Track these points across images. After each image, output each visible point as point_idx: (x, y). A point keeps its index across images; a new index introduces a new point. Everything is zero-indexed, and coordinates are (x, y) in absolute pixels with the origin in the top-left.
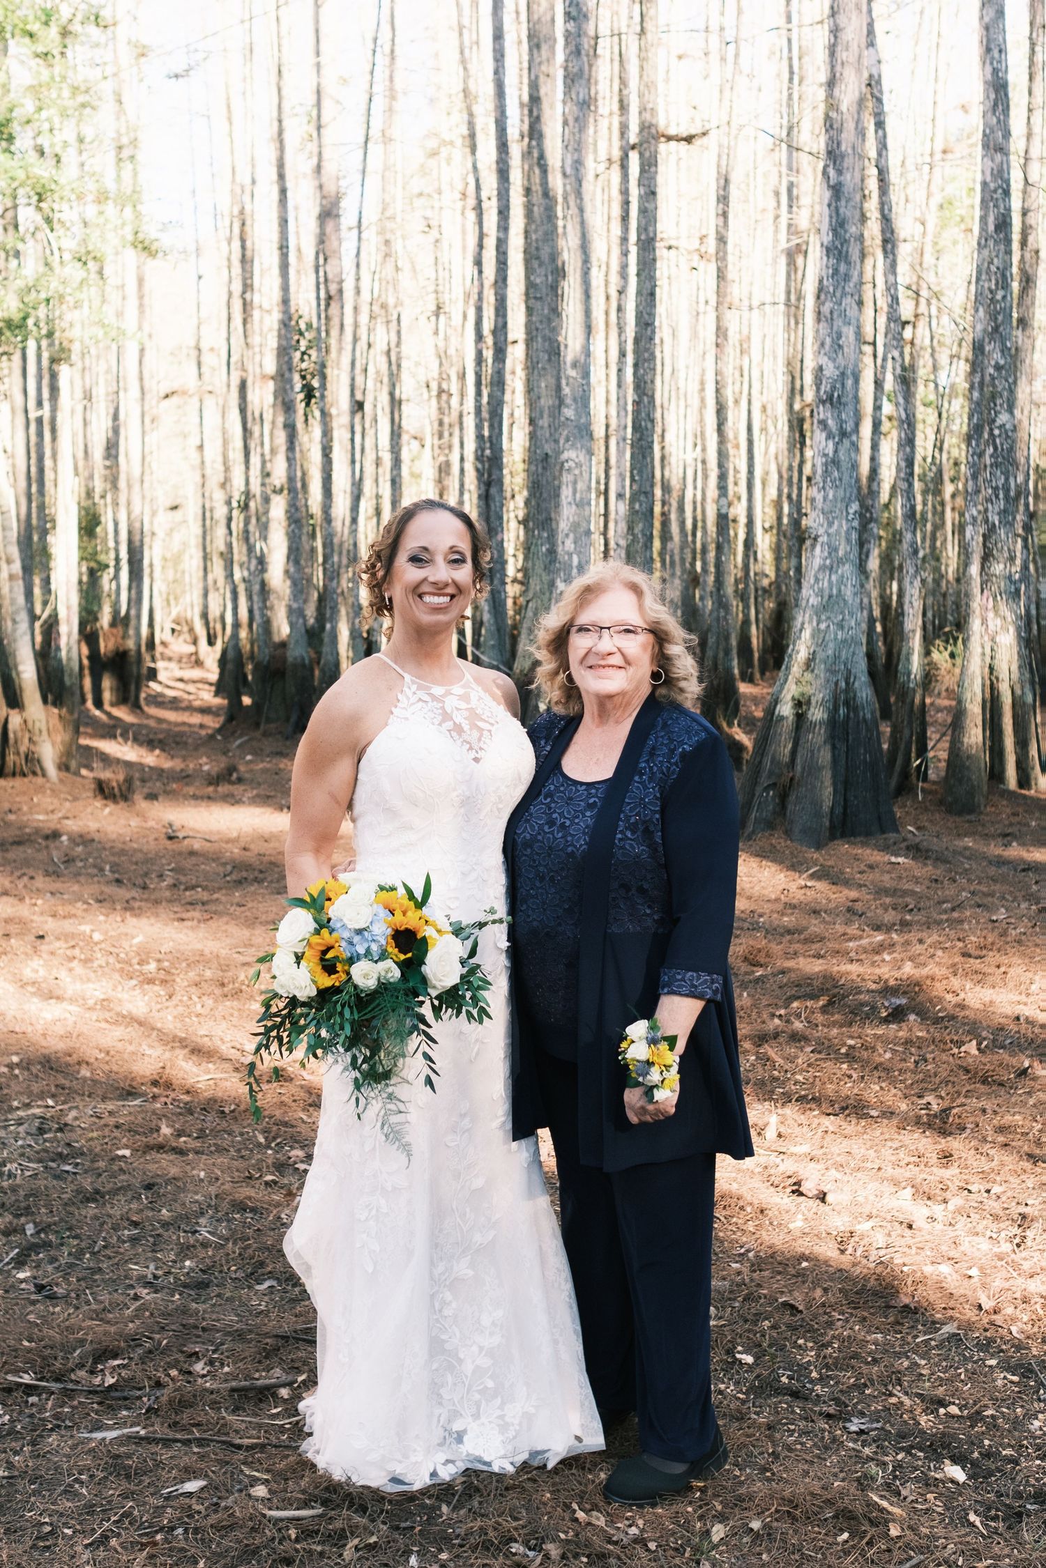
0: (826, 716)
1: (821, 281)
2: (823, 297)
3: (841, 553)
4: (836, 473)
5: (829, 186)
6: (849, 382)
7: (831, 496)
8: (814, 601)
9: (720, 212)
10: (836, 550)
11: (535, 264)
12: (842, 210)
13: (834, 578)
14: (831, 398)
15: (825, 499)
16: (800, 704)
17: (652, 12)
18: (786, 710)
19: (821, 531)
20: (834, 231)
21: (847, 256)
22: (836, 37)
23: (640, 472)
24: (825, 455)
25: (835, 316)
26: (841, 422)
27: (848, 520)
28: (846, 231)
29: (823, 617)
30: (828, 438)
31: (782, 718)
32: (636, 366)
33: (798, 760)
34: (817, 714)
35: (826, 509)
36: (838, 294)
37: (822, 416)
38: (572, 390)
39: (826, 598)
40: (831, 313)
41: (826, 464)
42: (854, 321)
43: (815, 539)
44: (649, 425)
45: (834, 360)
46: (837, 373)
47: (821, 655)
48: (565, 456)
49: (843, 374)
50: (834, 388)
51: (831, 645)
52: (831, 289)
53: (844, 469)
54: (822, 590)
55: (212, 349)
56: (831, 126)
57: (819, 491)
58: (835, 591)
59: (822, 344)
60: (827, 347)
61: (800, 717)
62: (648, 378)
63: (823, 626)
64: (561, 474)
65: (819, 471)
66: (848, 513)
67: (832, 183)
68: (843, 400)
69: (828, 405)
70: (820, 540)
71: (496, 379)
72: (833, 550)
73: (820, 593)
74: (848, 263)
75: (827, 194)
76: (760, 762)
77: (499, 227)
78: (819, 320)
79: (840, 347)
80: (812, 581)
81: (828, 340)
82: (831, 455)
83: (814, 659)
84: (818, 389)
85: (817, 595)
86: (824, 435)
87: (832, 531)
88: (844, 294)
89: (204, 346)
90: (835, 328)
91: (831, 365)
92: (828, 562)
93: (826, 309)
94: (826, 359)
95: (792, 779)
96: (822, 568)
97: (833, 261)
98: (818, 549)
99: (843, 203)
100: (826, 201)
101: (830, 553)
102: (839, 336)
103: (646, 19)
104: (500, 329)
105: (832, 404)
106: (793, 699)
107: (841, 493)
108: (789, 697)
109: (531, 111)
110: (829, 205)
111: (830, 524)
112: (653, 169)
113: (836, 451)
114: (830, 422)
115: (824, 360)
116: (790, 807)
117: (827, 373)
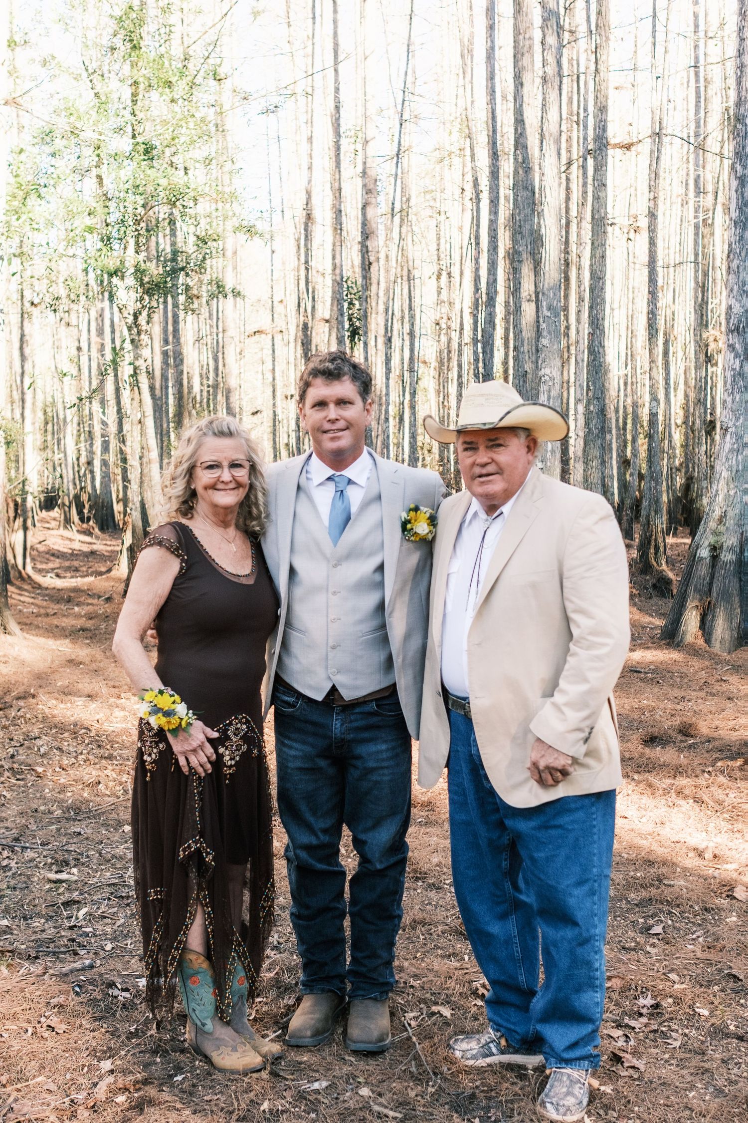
0: (734, 557)
1: (730, 245)
2: (732, 256)
3: (745, 440)
4: (741, 383)
5: (736, 177)
7: (737, 399)
8: (725, 474)
9: (652, 197)
10: (742, 437)
11: (519, 237)
12: (746, 194)
13: (740, 457)
14: (736, 328)
15: (733, 402)
16: (715, 549)
17: (604, 58)
18: (704, 553)
19: (730, 424)
20: (741, 208)
22: (741, 72)
23: (594, 384)
24: (734, 369)
25: (741, 270)
26: (745, 346)
29: (732, 486)
30: (736, 357)
31: (702, 559)
32: (591, 308)
33: (714, 589)
34: (727, 557)
35: (734, 408)
36: (743, 255)
37: (731, 342)
38: (548, 325)
39: (733, 474)
40: (738, 267)
41: (734, 376)
43: (726, 430)
44: (601, 350)
45: (740, 302)
46: (742, 311)
47: (731, 514)
48: (542, 372)
50: (740, 321)
51: (738, 506)
52: (738, 251)
54: (731, 467)
55: (281, 301)
56: (738, 135)
57: (729, 395)
58: (740, 468)
59: (731, 290)
60: (735, 292)
61: (715, 558)
62: (600, 317)
63: (732, 493)
64: (539, 385)
65: (729, 381)
67: (738, 175)
69: (735, 334)
70: (730, 430)
71: (488, 319)
72: (739, 437)
73: (730, 469)
75: (735, 184)
76: (686, 591)
77: (490, 212)
78: (729, 273)
79: (745, 291)
80: (724, 460)
81: (736, 288)
82: (738, 369)
83: (725, 516)
84: (728, 322)
85: (727, 470)
86: (733, 355)
87: (738, 424)
89: (276, 299)
90: (741, 278)
91: (738, 305)
92: (736, 446)
93: (734, 265)
94: (734, 300)
95: (709, 603)
96: (731, 451)
97: (739, 231)
98: (728, 437)
100: (734, 188)
101: (737, 440)
102: (744, 285)
103: (600, 62)
104: (492, 283)
105: (738, 333)
106: (710, 545)
107: (746, 396)
108: (706, 543)
109: (516, 130)
110: (736, 191)
111: (737, 419)
112: (604, 168)
113: (741, 367)
114: (737, 346)
115: (732, 302)
116: (708, 623)
117: (735, 310)
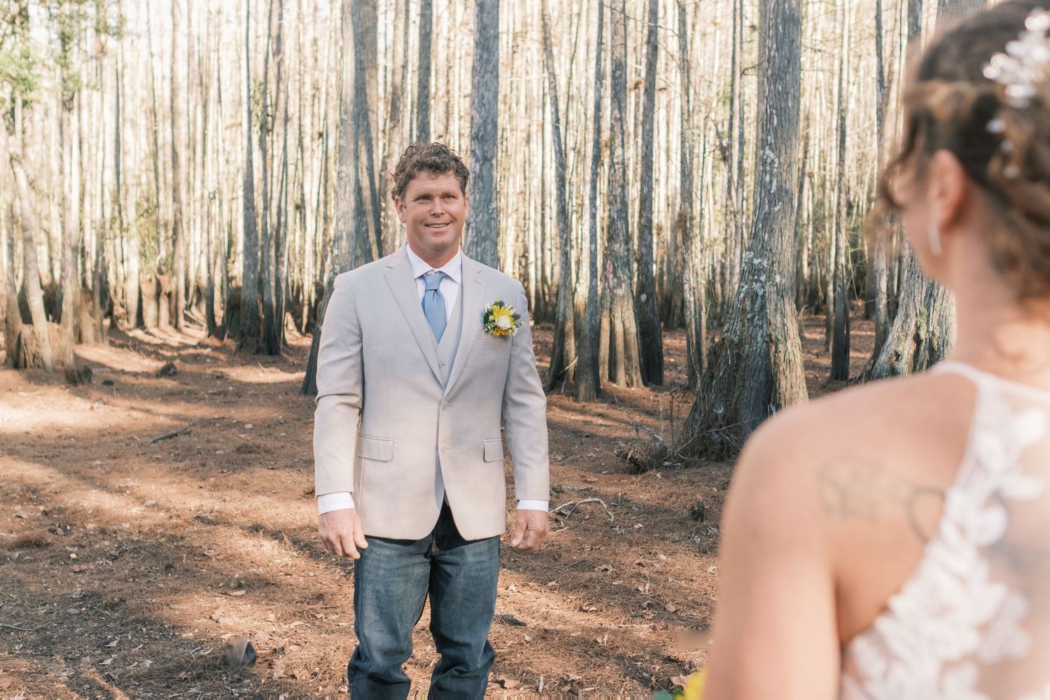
3: (483, 234)
4: (481, 184)
6: (490, 127)
7: (477, 198)
10: (481, 232)
12: (484, 20)
13: (479, 249)
14: (477, 136)
15: (475, 199)
19: (472, 220)
21: (488, 48)
24: (475, 172)
26: (484, 152)
27: (488, 214)
28: (488, 33)
30: (476, 161)
35: (475, 206)
36: (482, 71)
37: (473, 148)
40: (478, 83)
41: (475, 178)
42: (492, 89)
45: (480, 113)
46: (481, 121)
49: (485, 122)
50: (479, 130)
52: (478, 69)
53: (485, 181)
60: (476, 104)
66: (488, 209)
68: (486, 138)
69: (476, 141)
70: (471, 225)
72: (478, 232)
74: (489, 52)
79: (484, 105)
81: (477, 100)
82: (478, 171)
86: (474, 160)
87: (478, 220)
88: (486, 72)
91: (478, 116)
92: (475, 239)
94: (475, 112)
97: (480, 51)
98: (470, 231)
99: (485, 15)
100: (476, 13)
101: (477, 234)
102: (483, 98)
107: (484, 196)
111: (477, 216)
113: (481, 170)
114: (477, 151)
115: (474, 113)
117: (476, 121)
